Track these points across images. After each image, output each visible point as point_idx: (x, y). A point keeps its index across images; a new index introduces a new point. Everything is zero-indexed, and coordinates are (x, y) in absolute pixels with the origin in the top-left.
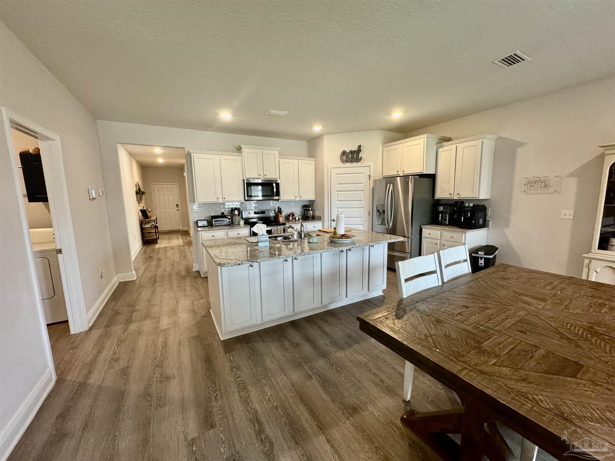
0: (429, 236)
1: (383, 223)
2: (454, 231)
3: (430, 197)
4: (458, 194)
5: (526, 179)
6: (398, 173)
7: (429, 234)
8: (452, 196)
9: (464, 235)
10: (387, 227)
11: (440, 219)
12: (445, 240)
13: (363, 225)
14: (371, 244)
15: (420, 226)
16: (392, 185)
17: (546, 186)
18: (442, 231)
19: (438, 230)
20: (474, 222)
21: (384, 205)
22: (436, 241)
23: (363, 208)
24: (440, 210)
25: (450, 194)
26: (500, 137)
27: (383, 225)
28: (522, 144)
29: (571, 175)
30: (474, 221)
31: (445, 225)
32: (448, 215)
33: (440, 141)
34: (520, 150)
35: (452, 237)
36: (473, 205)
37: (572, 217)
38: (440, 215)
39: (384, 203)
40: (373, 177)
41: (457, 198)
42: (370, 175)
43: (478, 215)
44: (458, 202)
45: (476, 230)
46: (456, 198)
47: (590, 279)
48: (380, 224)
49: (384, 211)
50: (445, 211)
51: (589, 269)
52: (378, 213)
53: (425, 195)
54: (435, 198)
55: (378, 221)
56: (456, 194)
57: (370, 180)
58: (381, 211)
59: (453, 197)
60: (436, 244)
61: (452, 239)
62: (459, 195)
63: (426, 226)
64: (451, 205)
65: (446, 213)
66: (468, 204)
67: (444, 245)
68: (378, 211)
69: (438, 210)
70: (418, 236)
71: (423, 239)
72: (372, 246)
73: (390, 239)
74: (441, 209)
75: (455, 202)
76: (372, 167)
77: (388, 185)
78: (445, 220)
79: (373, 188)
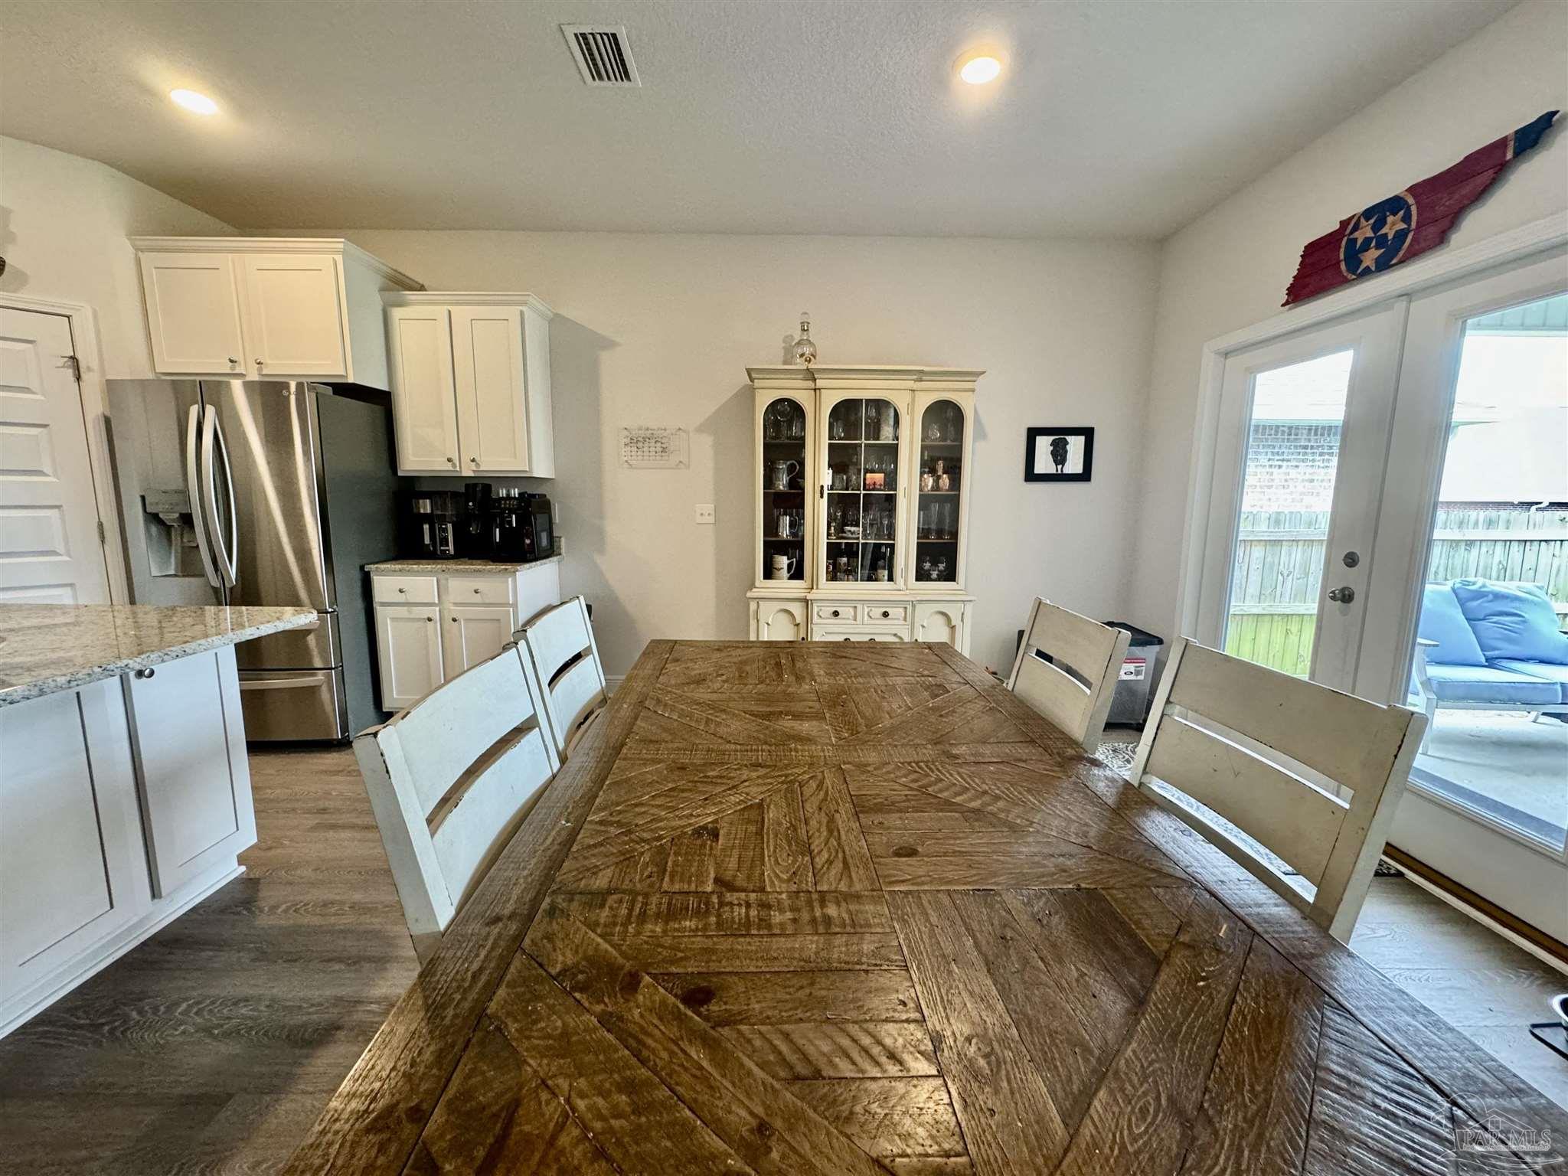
0: (401, 598)
1: (189, 566)
2: (479, 571)
3: (384, 471)
4: (473, 460)
5: (626, 433)
6: (233, 368)
7: (401, 591)
8: (454, 465)
9: (510, 579)
10: (215, 582)
11: (427, 541)
12: (456, 604)
13: (71, 585)
14: (136, 664)
15: (362, 568)
16: (210, 410)
17: (664, 450)
18: (442, 576)
19: (430, 573)
20: (528, 541)
21: (184, 492)
22: (426, 612)
23: (58, 507)
24: (422, 511)
25: (449, 460)
26: (557, 315)
27: (188, 576)
28: (609, 344)
29: (700, 429)
30: (528, 538)
31: (444, 557)
32: (450, 526)
33: (390, 283)
34: (605, 356)
35: (476, 592)
36: (519, 494)
37: (711, 519)
38: (426, 527)
39: (180, 486)
40: (95, 365)
41: (472, 474)
42: (73, 358)
43: (538, 522)
44: (475, 485)
45: (538, 563)
46: (467, 472)
47: (761, 639)
48: (175, 576)
49: (187, 520)
50: (439, 513)
51: (758, 621)
52: (154, 529)
53: (364, 460)
54: (400, 474)
55: (165, 563)
56: (466, 459)
57: (78, 378)
58: (171, 517)
59: (458, 469)
60: (430, 620)
61: (477, 598)
62: (478, 465)
63: (382, 566)
64: (455, 495)
65: (443, 519)
66: (504, 492)
67: (454, 620)
68: (153, 518)
69: (415, 510)
70: (359, 604)
71: (380, 613)
72: (140, 674)
73: (238, 625)
74: (426, 507)
75: (467, 486)
76: (84, 322)
77: (194, 410)
78: (445, 542)
79: (108, 421)
